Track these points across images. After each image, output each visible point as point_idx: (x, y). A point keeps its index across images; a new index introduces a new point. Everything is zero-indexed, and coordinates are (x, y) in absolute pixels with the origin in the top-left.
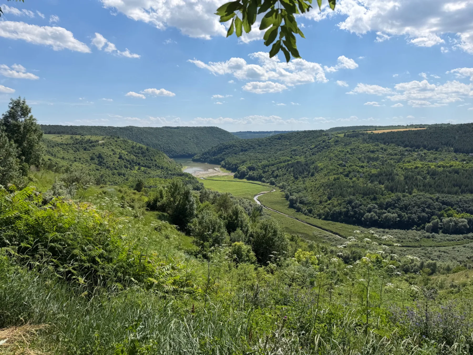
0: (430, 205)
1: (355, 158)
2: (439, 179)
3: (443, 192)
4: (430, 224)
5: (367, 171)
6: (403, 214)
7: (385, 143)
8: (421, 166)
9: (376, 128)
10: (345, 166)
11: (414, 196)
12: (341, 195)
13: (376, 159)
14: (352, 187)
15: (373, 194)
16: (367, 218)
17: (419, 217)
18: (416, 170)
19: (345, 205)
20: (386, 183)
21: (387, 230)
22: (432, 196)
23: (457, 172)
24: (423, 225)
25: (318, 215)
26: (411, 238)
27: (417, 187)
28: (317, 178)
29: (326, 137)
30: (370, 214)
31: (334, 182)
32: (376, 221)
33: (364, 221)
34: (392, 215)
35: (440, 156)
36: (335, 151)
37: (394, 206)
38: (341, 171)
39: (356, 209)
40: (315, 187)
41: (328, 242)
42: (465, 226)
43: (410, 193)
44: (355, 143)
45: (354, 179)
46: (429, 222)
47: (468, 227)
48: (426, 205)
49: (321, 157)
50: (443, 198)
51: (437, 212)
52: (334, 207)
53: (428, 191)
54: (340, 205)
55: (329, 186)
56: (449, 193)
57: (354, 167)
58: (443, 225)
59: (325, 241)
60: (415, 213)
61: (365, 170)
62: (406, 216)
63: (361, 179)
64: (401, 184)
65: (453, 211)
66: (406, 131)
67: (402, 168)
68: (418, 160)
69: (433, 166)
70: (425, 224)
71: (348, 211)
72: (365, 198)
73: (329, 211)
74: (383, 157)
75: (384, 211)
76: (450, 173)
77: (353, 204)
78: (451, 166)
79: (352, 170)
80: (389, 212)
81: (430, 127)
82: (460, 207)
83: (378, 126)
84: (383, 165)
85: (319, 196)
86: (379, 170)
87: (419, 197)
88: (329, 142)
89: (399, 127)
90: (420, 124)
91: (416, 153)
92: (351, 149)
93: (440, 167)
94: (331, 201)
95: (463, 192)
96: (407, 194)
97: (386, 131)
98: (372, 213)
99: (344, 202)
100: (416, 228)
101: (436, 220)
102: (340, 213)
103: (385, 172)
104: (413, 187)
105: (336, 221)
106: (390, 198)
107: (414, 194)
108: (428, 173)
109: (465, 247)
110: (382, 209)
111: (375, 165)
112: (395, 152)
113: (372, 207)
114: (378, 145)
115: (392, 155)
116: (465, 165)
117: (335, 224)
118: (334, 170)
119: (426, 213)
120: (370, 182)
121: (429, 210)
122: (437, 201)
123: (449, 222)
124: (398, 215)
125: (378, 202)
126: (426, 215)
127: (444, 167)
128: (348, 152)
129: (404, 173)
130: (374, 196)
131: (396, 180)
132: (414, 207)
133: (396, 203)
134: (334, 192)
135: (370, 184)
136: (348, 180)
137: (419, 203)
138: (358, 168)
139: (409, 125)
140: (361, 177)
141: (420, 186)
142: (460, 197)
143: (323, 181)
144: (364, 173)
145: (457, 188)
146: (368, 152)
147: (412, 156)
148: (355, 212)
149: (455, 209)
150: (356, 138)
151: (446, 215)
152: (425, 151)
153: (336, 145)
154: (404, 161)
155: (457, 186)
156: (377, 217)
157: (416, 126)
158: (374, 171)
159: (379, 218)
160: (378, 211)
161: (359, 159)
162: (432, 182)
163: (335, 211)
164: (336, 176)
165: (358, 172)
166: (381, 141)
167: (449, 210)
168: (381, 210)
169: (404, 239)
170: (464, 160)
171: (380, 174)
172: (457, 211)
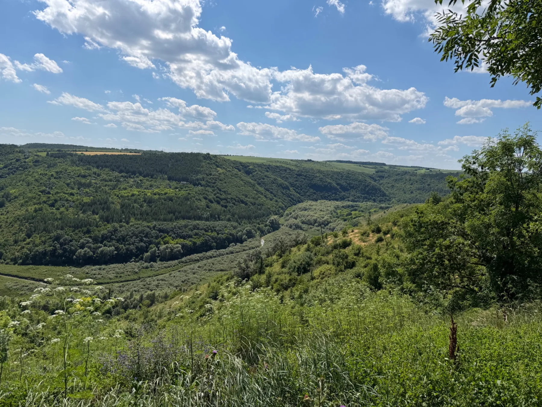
0: (147, 233)
1: (62, 183)
2: (155, 207)
3: (159, 220)
4: (149, 254)
5: (78, 200)
6: (121, 246)
7: (98, 167)
8: (137, 193)
9: (87, 149)
10: (49, 193)
11: (131, 226)
12: (44, 230)
13: (89, 185)
14: (60, 219)
15: (86, 226)
16: (80, 255)
17: (137, 248)
18: (132, 198)
19: (51, 243)
20: (101, 212)
21: (103, 266)
22: (149, 224)
23: (171, 199)
24: (141, 255)
25: (12, 260)
26: (130, 271)
27: (135, 215)
28: (10, 209)
29: (20, 154)
30: (83, 251)
31: (34, 214)
32: (90, 258)
33: (75, 259)
34: (108, 249)
35: (155, 184)
36: (35, 174)
37: (110, 238)
38: (44, 199)
39: (66, 247)
40: (7, 222)
41: (28, 293)
42: (179, 251)
43: (128, 223)
44: (62, 165)
45: (62, 209)
46: (147, 252)
47: (182, 252)
48: (143, 234)
49: (14, 181)
50: (159, 225)
51: (154, 240)
52: (36, 246)
53: (145, 220)
54: (44, 243)
55: (28, 219)
56: (165, 220)
57: (62, 194)
58: (161, 252)
59: (23, 292)
60: (133, 244)
61: (75, 198)
62: (124, 248)
63: (71, 210)
64: (117, 213)
65: (169, 238)
66: (121, 155)
67: (118, 196)
68: (134, 186)
69: (149, 194)
70: (143, 254)
71: (55, 250)
72: (77, 231)
73: (29, 252)
74: (96, 183)
75: (100, 245)
76: (165, 200)
77: (61, 240)
78: (166, 194)
79: (59, 199)
80: (105, 245)
81: (145, 153)
82: (175, 234)
83: (89, 146)
84: (96, 192)
85: (14, 234)
86: (92, 198)
87: (137, 226)
88: (25, 162)
89: (113, 150)
90: (135, 149)
91: (132, 180)
92: (57, 172)
93: (155, 195)
94: (31, 239)
95: (177, 218)
96: (124, 224)
97: (99, 153)
98: (86, 249)
99: (50, 239)
100: (135, 259)
101: (154, 249)
102: (45, 253)
103: (99, 201)
104: (130, 215)
105: (38, 265)
106: (105, 229)
107: (131, 224)
108: (145, 201)
109: (179, 271)
110: (97, 243)
111: (87, 192)
112: (110, 178)
113: (85, 242)
114: (90, 169)
115: (106, 181)
116: (178, 193)
117: (38, 268)
118: (35, 198)
119: (144, 243)
120: (82, 213)
121: (147, 239)
122: (154, 229)
123: (165, 249)
124: (115, 248)
125: (92, 236)
126: (144, 245)
127: (159, 194)
128: (52, 175)
129: (120, 201)
130: (88, 229)
131: (112, 209)
132: (131, 237)
133: (112, 235)
134: (35, 227)
135: (81, 215)
136: (54, 210)
137: (137, 233)
138: (66, 195)
139: (124, 148)
140: (70, 207)
141: (137, 215)
142: (175, 224)
143: (19, 213)
144: (74, 202)
145: (171, 215)
146: (78, 176)
147: (128, 183)
148: (65, 250)
149: (170, 236)
150: (62, 159)
151: (162, 243)
152: (141, 178)
153: (36, 166)
154: (120, 188)
155: (171, 213)
156: (91, 253)
157: (131, 151)
158: (86, 200)
159: (94, 254)
160: (92, 246)
161: (68, 185)
162: (149, 210)
163: (37, 251)
164: (37, 206)
165: (67, 200)
166: (94, 165)
167: (165, 237)
168: (96, 245)
169: (123, 273)
170: (176, 188)
171: (93, 203)
172: (173, 237)
